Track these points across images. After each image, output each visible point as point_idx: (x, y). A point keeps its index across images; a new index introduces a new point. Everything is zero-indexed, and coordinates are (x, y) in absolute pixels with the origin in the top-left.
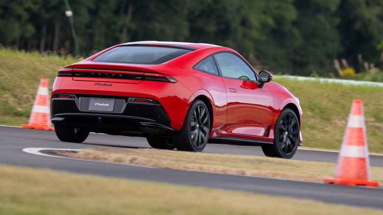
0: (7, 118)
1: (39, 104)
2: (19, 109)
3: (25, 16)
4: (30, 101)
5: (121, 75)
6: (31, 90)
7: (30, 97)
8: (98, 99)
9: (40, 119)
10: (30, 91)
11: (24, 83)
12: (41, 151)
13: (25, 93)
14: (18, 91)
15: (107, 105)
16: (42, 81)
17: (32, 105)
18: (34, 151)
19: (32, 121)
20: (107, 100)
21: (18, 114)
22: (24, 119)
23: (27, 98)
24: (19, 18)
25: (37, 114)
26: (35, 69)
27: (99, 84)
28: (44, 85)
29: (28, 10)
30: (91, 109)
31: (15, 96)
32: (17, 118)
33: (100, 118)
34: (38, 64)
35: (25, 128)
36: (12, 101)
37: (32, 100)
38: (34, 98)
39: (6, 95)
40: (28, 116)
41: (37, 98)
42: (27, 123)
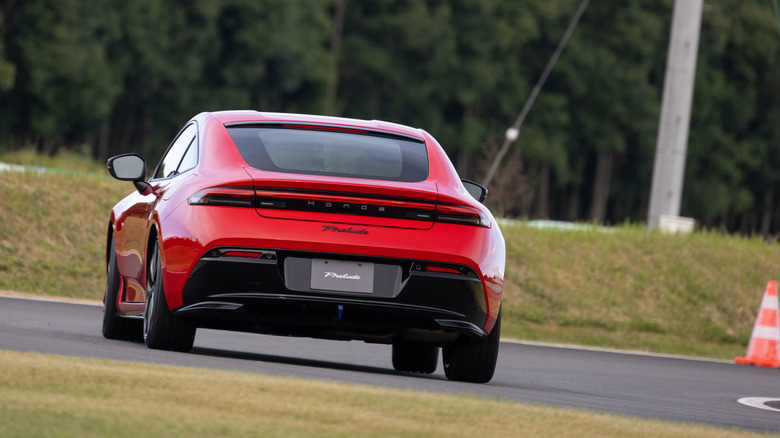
0: (709, 347)
1: (764, 323)
2: (730, 332)
3: (737, 175)
4: (747, 319)
5: (382, 209)
6: (750, 300)
7: (749, 312)
8: (332, 264)
9: (765, 349)
10: (749, 302)
11: (738, 289)
12: (766, 404)
13: (740, 305)
14: (728, 302)
15: (357, 277)
16: (769, 285)
17: (752, 326)
18: (757, 402)
19: (751, 352)
20: (353, 265)
21: (727, 340)
22: (738, 348)
23: (743, 313)
24: (726, 178)
25: (761, 341)
26: (757, 266)
27: (335, 229)
28: (772, 292)
29: (742, 166)
30: (316, 284)
31: (724, 310)
32: (726, 347)
33: (341, 308)
34: (762, 258)
35: (739, 364)
36: (717, 318)
37: (752, 318)
38: (755, 314)
39: (708, 308)
40: (745, 344)
41: (761, 315)
42: (744, 355)
